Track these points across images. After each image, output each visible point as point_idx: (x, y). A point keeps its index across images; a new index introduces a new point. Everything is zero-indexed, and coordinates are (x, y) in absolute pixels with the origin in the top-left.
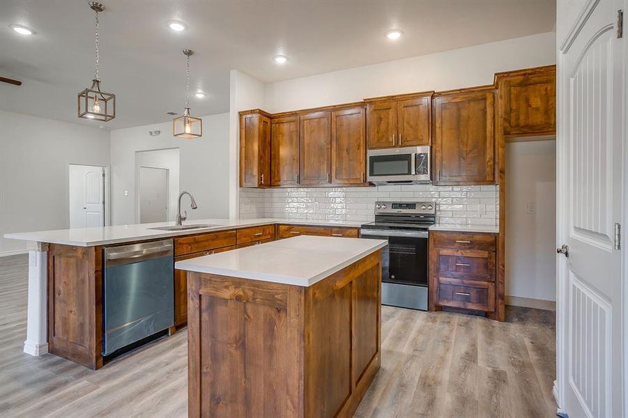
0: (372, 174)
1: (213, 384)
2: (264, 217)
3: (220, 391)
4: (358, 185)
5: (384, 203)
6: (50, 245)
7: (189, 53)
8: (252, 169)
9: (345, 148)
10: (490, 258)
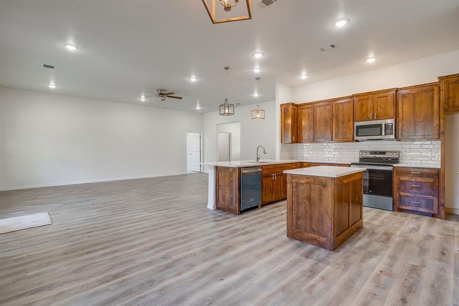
0: (357, 135)
1: (297, 213)
2: (293, 159)
3: (300, 215)
4: (349, 141)
5: (365, 152)
6: (217, 167)
7: (258, 79)
8: (288, 134)
9: (341, 121)
10: (434, 182)
